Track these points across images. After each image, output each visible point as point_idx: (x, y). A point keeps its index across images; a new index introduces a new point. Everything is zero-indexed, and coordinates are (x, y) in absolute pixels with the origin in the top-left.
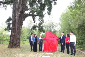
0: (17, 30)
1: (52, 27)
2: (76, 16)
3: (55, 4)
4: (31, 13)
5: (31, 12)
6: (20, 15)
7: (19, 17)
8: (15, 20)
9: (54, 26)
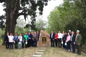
0: (11, 28)
1: (41, 25)
2: (64, 17)
3: (46, 5)
4: (23, 13)
5: (23, 11)
6: (14, 14)
7: (14, 17)
8: (10, 19)
9: (43, 24)
